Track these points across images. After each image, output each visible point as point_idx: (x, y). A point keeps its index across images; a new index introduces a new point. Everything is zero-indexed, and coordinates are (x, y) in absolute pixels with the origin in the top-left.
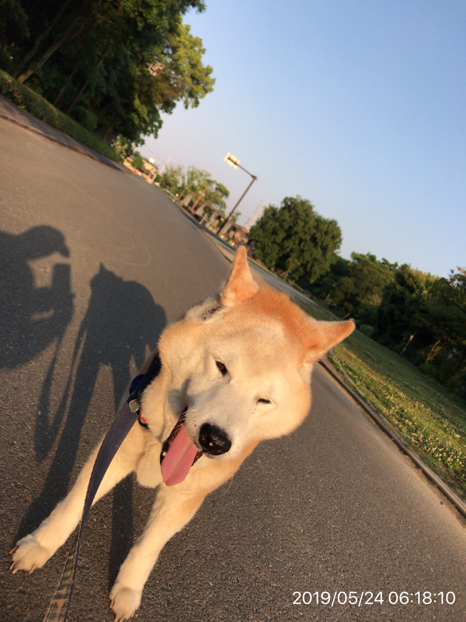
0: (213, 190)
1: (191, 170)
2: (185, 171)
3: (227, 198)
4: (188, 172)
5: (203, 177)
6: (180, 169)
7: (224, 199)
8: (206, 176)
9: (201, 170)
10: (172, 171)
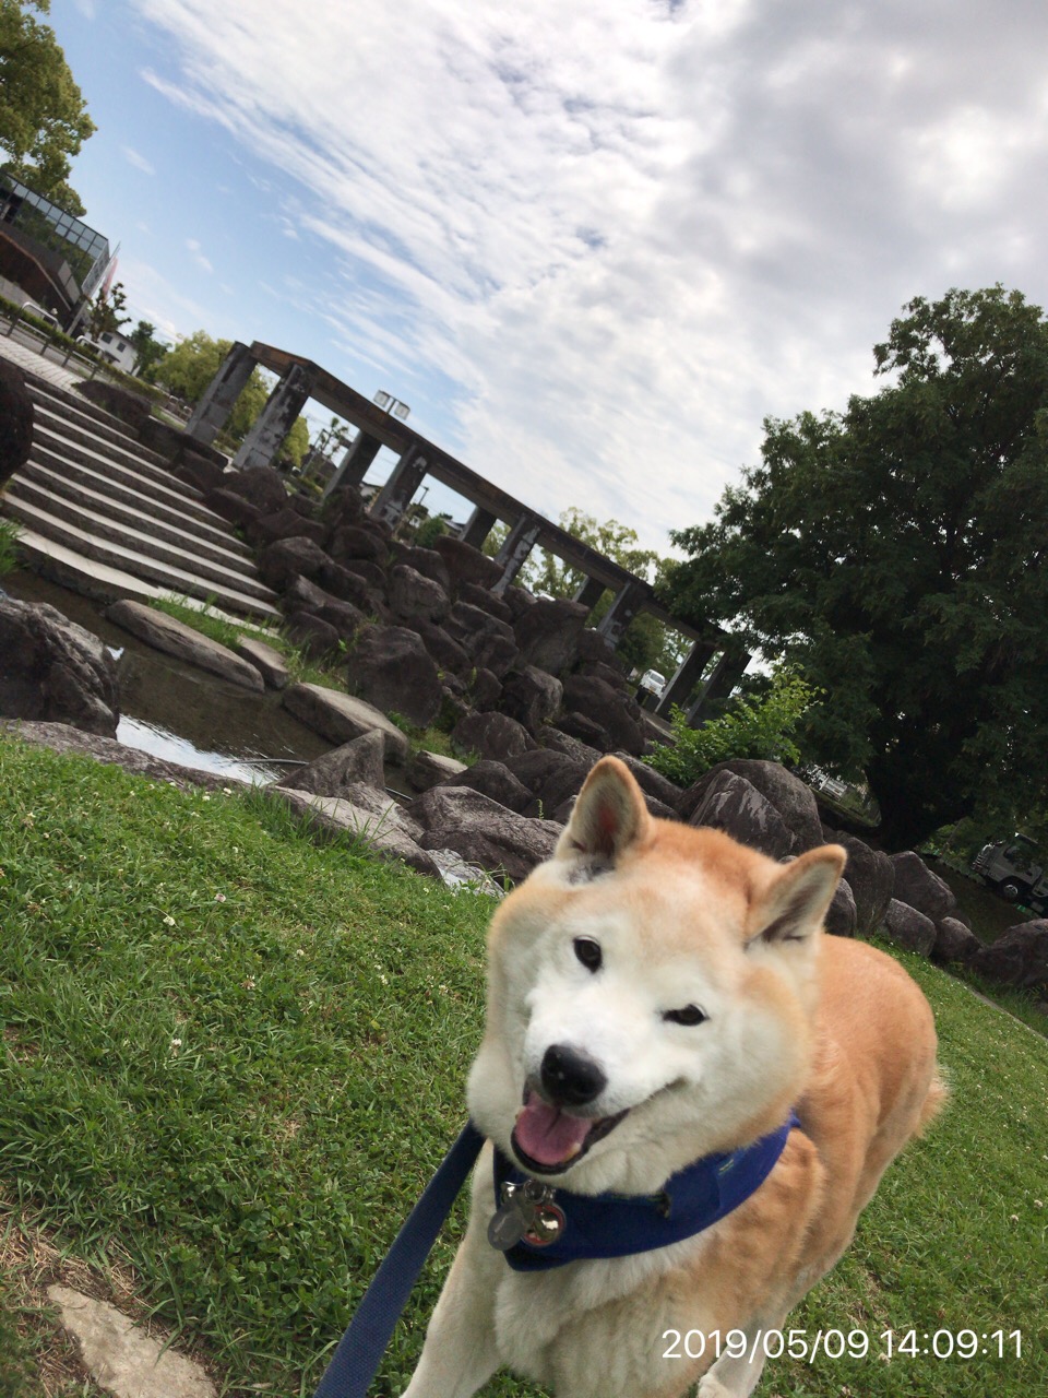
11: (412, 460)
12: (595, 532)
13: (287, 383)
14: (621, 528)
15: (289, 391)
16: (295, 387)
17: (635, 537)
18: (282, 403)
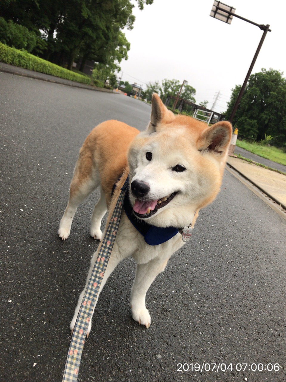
0: (184, 92)
1: (164, 82)
2: (160, 85)
3: (195, 94)
4: (163, 84)
5: (174, 84)
6: (157, 84)
7: (193, 96)
8: (176, 83)
9: (171, 80)
10: (151, 87)
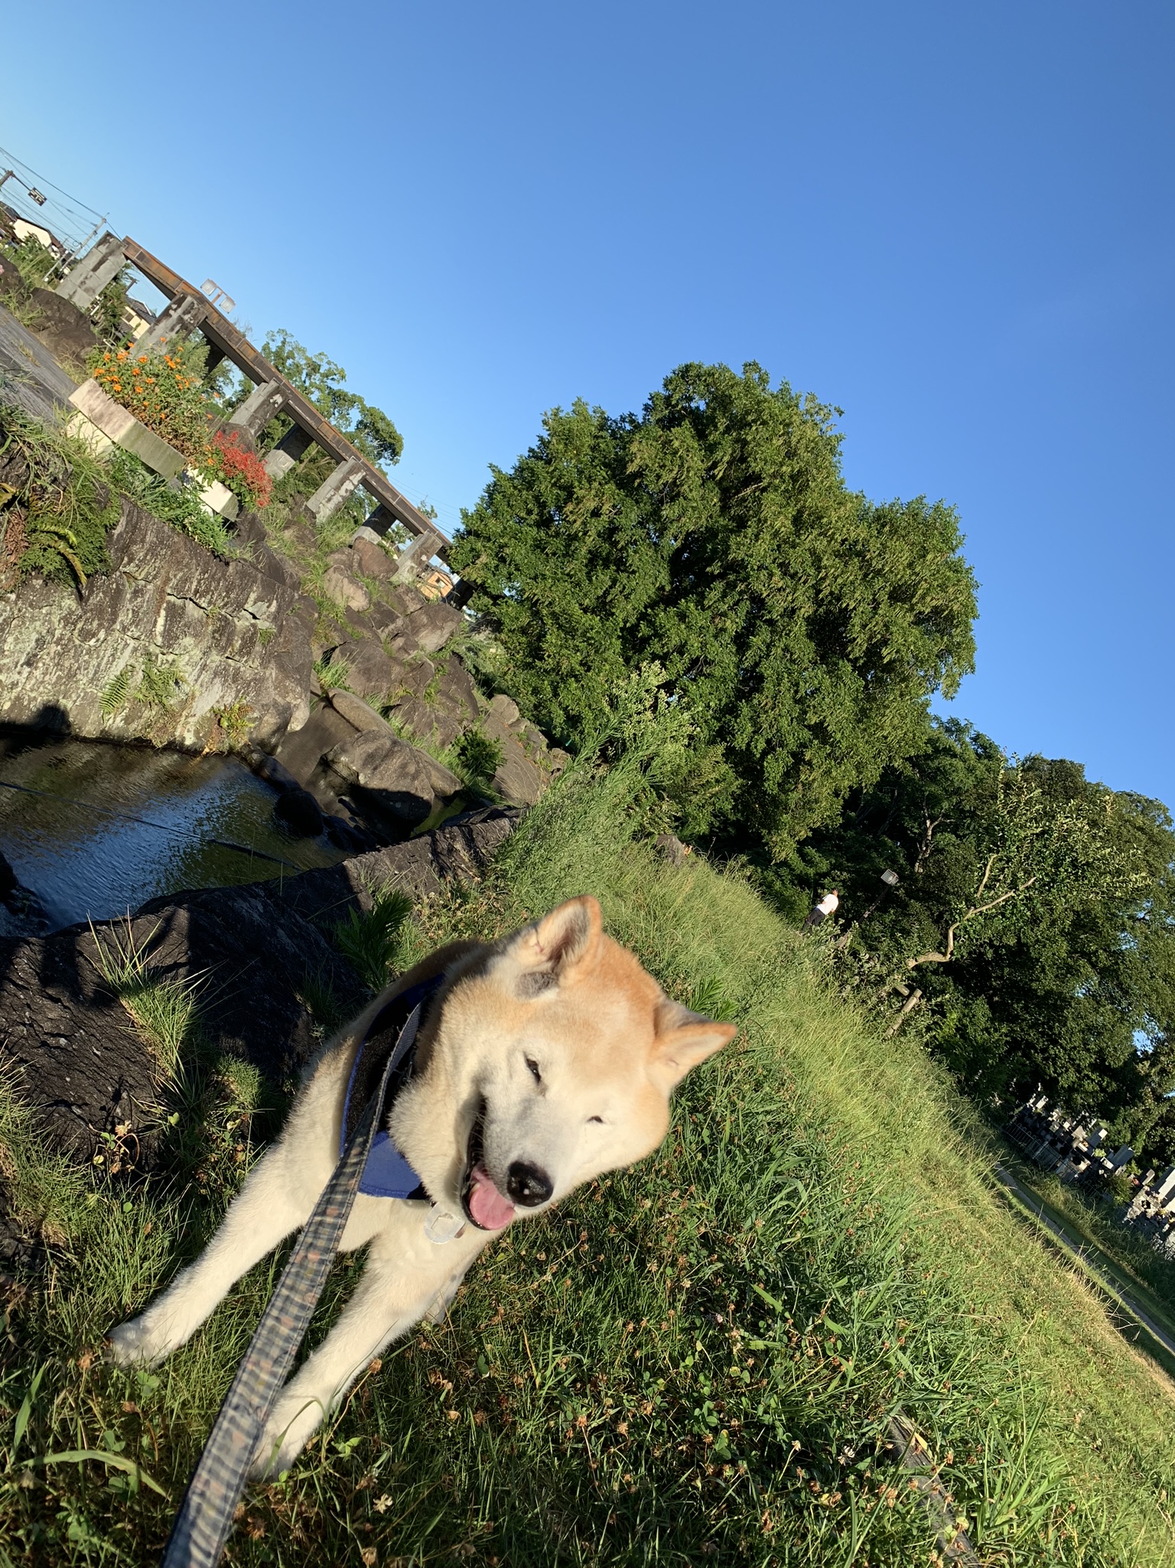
1: (274, 345)
3: (395, 462)
4: (267, 346)
5: (318, 378)
7: (384, 464)
8: (331, 376)
9: (313, 352)
11: (271, 395)
12: (303, 362)
13: (180, 311)
14: (329, 363)
15: (180, 319)
16: (186, 317)
17: (343, 377)
18: (172, 329)
